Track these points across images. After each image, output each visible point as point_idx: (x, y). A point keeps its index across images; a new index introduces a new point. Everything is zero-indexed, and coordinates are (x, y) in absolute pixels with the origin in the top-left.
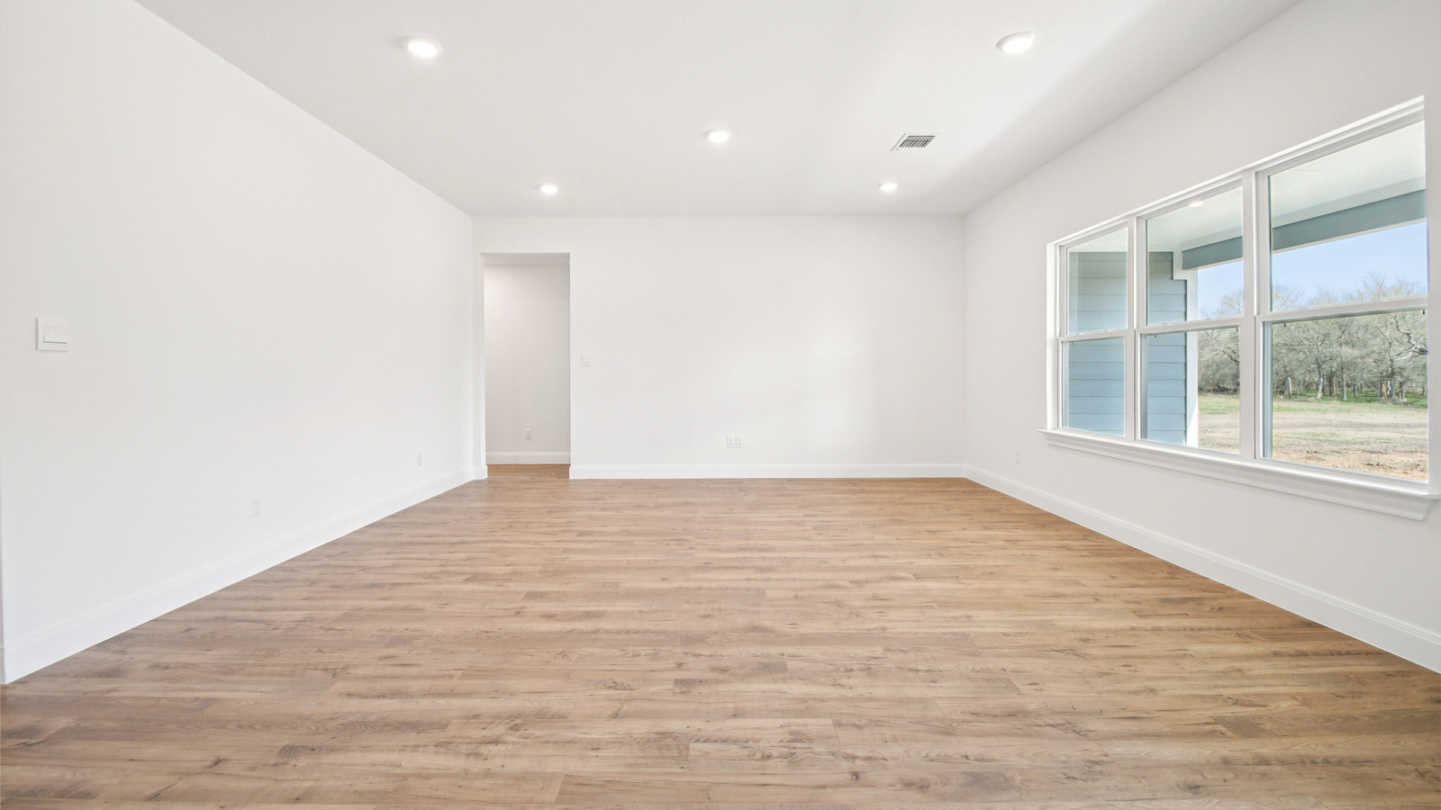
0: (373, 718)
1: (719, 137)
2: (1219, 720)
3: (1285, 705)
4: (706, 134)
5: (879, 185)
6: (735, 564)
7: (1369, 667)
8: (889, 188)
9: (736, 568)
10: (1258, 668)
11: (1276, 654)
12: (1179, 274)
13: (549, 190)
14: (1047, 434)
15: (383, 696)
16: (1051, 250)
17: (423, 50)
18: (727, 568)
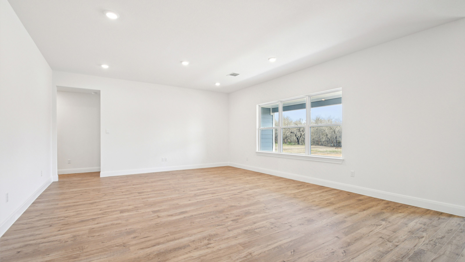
0: (162, 251)
1: (185, 63)
2: (328, 203)
3: (333, 199)
4: (181, 62)
5: (215, 83)
6: (201, 194)
7: (336, 192)
8: (218, 84)
9: (203, 195)
10: (324, 194)
11: (323, 192)
12: (272, 114)
13: (105, 67)
14: (257, 152)
15: (154, 246)
16: (257, 106)
17: (112, 16)
18: (200, 195)
